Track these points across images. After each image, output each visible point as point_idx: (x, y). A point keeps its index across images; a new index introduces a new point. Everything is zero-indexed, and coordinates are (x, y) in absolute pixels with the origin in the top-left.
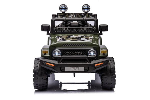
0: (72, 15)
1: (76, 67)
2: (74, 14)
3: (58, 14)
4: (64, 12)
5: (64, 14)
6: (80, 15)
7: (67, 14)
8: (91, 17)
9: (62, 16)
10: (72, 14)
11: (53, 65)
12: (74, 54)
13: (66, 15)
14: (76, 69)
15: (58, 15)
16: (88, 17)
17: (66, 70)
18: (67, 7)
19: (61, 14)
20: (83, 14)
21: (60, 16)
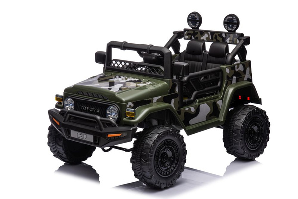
0: (206, 36)
1: (83, 134)
2: (209, 33)
3: (185, 30)
5: (194, 31)
6: (219, 35)
7: (199, 33)
9: (190, 36)
10: (207, 32)
12: (89, 110)
13: (197, 33)
15: (185, 33)
18: (201, 18)
19: (189, 32)
20: (224, 35)
21: (188, 35)
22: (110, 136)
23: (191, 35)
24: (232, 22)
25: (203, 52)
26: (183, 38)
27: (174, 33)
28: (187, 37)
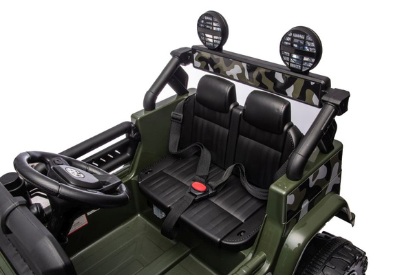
0: (237, 68)
2: (244, 65)
3: (194, 49)
5: (212, 55)
6: (266, 75)
7: (222, 60)
9: (205, 63)
10: (239, 62)
13: (218, 61)
15: (195, 55)
21: (201, 59)
23: (207, 61)
25: (232, 106)
26: (191, 64)
27: (173, 53)
28: (198, 64)
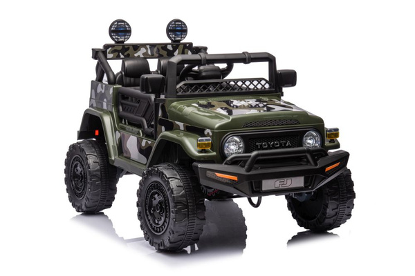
0: (143, 50)
1: (286, 179)
2: (148, 47)
3: (107, 47)
4: (123, 42)
5: (123, 46)
6: (162, 48)
7: (131, 47)
8: (190, 53)
9: (117, 53)
10: (144, 45)
11: (235, 178)
12: (273, 145)
13: (128, 49)
14: (285, 183)
15: (108, 50)
16: (183, 53)
17: (264, 188)
18: (130, 27)
19: (115, 48)
20: (170, 47)
21: (112, 52)
22: (328, 169)
23: (119, 51)
24: (177, 29)
28: (111, 55)
